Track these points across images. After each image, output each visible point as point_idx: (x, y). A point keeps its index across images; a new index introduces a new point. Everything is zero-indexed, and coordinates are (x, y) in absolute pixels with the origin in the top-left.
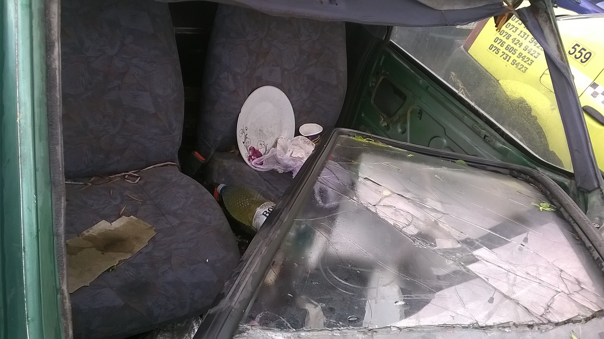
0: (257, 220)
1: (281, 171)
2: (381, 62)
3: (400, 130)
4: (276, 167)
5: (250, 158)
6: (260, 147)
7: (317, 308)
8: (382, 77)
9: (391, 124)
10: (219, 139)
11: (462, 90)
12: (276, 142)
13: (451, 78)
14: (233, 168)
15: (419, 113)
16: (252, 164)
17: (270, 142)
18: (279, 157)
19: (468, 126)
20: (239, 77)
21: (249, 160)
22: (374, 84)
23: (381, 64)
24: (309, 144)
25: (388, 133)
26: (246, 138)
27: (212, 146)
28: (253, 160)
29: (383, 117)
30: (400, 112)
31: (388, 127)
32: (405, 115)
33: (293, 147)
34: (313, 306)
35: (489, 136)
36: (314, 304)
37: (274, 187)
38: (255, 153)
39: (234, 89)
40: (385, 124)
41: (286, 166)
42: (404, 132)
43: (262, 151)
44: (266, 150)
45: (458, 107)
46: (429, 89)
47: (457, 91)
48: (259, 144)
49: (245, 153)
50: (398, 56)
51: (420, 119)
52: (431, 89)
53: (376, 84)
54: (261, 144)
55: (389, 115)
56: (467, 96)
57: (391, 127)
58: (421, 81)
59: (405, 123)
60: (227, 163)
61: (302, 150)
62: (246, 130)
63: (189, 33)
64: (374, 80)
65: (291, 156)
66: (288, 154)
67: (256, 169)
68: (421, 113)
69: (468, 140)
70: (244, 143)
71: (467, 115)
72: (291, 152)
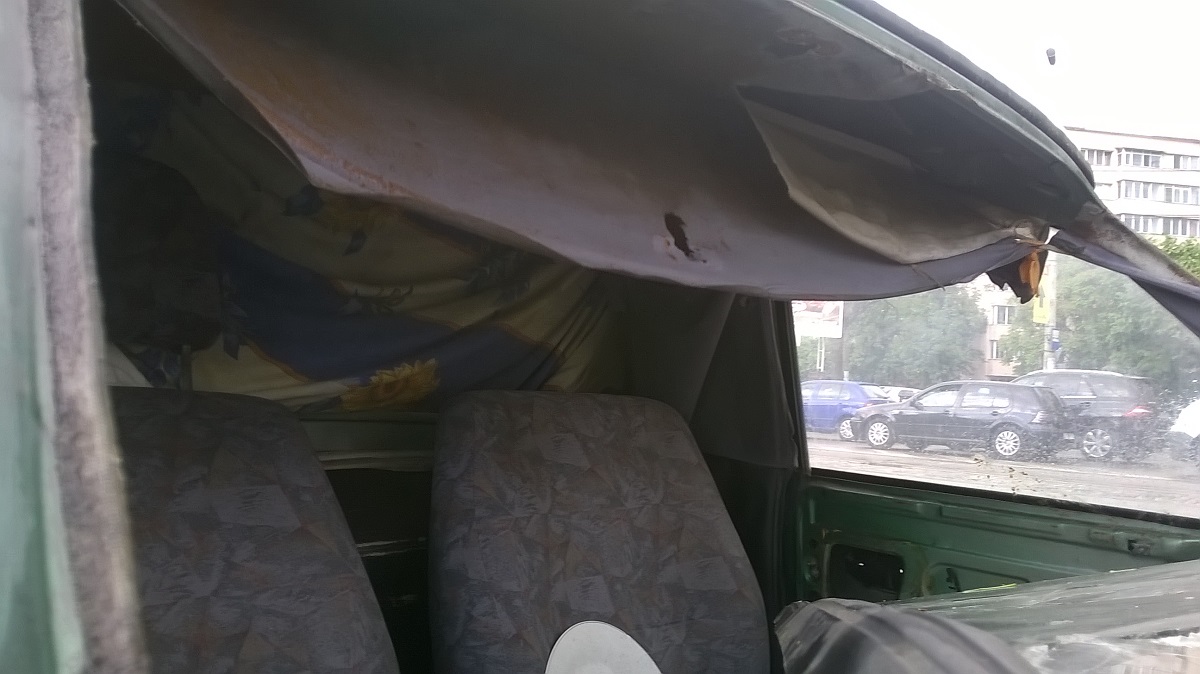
2: (812, 517)
8: (828, 548)
23: (812, 522)
35: (1139, 536)
45: (1030, 516)
46: (945, 512)
52: (948, 509)
53: (820, 569)
58: (918, 505)
64: (813, 562)
68: (953, 575)
71: (1061, 520)
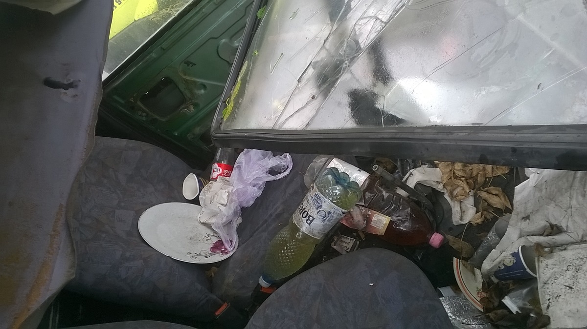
0: (315, 232)
1: (240, 220)
2: (121, 101)
3: (203, 91)
4: (235, 225)
5: (225, 252)
6: (210, 242)
7: (413, 173)
8: (139, 103)
9: (193, 101)
10: (199, 287)
11: (173, 10)
12: (205, 224)
13: (157, 20)
14: (238, 271)
15: (188, 65)
16: (231, 250)
17: (205, 231)
18: (224, 220)
19: (213, 11)
20: (128, 254)
21: (227, 253)
22: (144, 114)
23: (123, 102)
24: (210, 188)
25: (201, 106)
26: (200, 255)
27: (206, 297)
28: (226, 249)
29: (184, 108)
30: (182, 87)
31: (196, 105)
32: (187, 81)
33: (214, 202)
34: (411, 178)
36: (409, 177)
37: (262, 225)
38: (218, 246)
39: (142, 261)
40: (192, 107)
41: (235, 213)
42: (204, 86)
43: (215, 240)
44: (214, 236)
45: (192, 17)
46: (164, 48)
47: (173, 17)
48: (207, 242)
49: (218, 258)
50: (118, 79)
51: (195, 65)
52: (164, 45)
53: (144, 111)
54: (207, 240)
55: (183, 101)
56: (181, 6)
57: (196, 101)
58: (154, 55)
59: (195, 83)
60: (230, 278)
61: (219, 193)
62: (191, 254)
63: (57, 318)
64: (140, 113)
65: (225, 205)
66: (223, 208)
67: (236, 248)
68: (188, 63)
69: (228, 13)
70: (207, 257)
71: (202, 9)
72: (220, 205)
